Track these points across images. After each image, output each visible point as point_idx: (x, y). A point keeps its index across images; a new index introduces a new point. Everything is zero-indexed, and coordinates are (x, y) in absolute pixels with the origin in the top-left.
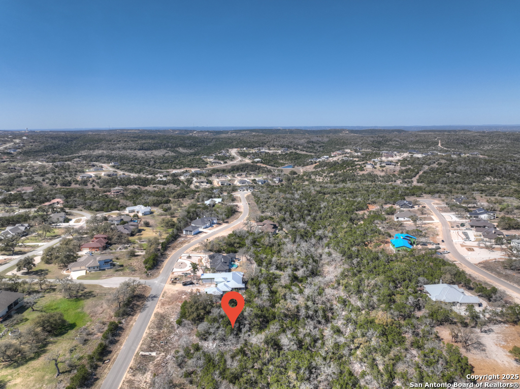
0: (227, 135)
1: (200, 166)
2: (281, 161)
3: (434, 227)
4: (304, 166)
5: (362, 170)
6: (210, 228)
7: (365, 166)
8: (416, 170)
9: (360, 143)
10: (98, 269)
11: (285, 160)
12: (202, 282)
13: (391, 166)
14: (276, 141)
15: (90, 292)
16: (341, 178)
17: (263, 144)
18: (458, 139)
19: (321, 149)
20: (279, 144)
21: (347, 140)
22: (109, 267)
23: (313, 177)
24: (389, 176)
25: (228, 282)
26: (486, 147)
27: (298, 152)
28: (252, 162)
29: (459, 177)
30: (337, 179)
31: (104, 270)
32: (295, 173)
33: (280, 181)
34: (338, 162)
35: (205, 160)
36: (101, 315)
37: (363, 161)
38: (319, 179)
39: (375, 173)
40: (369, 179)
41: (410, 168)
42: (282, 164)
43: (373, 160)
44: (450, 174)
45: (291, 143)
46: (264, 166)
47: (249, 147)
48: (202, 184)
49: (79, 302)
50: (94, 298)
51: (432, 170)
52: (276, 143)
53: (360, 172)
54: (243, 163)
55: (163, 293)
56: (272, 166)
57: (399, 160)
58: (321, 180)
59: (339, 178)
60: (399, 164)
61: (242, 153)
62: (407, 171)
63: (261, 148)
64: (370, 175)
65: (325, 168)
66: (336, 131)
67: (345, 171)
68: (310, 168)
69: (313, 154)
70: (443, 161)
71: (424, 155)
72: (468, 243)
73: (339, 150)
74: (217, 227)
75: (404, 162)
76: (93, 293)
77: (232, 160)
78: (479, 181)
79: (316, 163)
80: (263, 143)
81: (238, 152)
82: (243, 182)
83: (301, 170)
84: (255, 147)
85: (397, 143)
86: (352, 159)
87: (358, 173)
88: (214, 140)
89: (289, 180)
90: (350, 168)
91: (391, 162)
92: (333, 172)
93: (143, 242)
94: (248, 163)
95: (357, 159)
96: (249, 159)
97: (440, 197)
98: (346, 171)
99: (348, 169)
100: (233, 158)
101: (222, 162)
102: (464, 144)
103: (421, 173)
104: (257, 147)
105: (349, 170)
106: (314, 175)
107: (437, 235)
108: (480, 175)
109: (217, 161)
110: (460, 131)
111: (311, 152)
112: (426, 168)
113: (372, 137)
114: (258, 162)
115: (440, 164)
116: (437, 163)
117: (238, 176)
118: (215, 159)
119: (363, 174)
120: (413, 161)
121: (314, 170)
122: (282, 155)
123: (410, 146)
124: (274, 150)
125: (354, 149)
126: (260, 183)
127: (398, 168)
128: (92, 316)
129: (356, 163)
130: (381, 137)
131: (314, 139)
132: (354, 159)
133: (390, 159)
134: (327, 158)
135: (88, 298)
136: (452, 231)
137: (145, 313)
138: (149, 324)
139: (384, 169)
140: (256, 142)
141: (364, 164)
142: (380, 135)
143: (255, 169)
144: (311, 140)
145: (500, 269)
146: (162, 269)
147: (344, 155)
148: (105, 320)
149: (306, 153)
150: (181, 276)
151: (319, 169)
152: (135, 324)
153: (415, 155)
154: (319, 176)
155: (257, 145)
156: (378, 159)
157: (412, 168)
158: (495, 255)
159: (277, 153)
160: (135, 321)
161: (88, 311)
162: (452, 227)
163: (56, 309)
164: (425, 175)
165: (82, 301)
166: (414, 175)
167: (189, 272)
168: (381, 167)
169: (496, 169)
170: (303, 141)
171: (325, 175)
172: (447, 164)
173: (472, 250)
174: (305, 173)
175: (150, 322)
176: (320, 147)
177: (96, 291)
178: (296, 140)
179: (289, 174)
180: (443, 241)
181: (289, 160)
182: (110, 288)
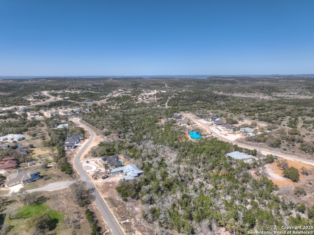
0: (29, 82)
1: (25, 104)
2: (82, 98)
3: (201, 127)
4: (99, 100)
5: (137, 101)
6: (80, 143)
7: (138, 99)
8: (165, 100)
9: (126, 85)
10: (31, 181)
11: (85, 97)
12: (113, 175)
13: (152, 98)
14: (73, 85)
15: (42, 197)
16: (127, 106)
17: (65, 88)
18: (174, 82)
19: (103, 90)
20: (76, 87)
21: (117, 84)
22: (38, 178)
23: (109, 107)
24: (152, 104)
25: (133, 171)
26: (187, 86)
27: (90, 92)
28: (64, 100)
29: (186, 102)
30: (124, 107)
31: (35, 181)
32: (96, 105)
33: (90, 110)
34: (120, 97)
35: (26, 99)
36: (68, 208)
37: (135, 96)
38: (114, 108)
39: (145, 102)
40: (142, 105)
41: (162, 98)
42: (84, 100)
43: (140, 95)
44: (181, 100)
45: (83, 86)
46: (74, 101)
47: (55, 90)
48: (36, 116)
49: (41, 205)
50: (50, 200)
51: (173, 99)
52: (73, 87)
53: (136, 102)
54: (56, 100)
55: (95, 186)
56: (78, 101)
57: (155, 94)
58: (115, 108)
59: (125, 107)
60: (155, 96)
61: (52, 93)
62: (161, 100)
63: (65, 90)
64: (142, 103)
65: (113, 101)
66: (104, 79)
67: (127, 102)
68: (104, 101)
69: (100, 93)
70: (176, 94)
71: (166, 91)
72: (222, 132)
73: (114, 90)
74: (84, 142)
75: (157, 95)
76: (44, 197)
77: (48, 99)
78: (195, 104)
79: (106, 98)
80: (65, 87)
81: (49, 93)
82: (66, 113)
83: (99, 103)
84: (60, 90)
85: (144, 85)
86: (127, 94)
87: (135, 103)
88: (22, 86)
89: (95, 109)
90: (130, 100)
91: (151, 95)
92: (121, 103)
93: (42, 158)
94: (61, 100)
95: (131, 95)
96: (61, 97)
97: (189, 112)
98: (128, 102)
99: (128, 100)
100: (48, 98)
101: (42, 101)
103: (168, 101)
104: (62, 89)
105: (129, 101)
106: (109, 105)
107: (206, 130)
108: (194, 100)
109: (36, 99)
110: (170, 78)
111: (97, 92)
112: (170, 98)
113: (129, 82)
114: (68, 99)
115: (175, 95)
116: (174, 95)
117: (59, 109)
118: (34, 99)
119: (138, 103)
120: (162, 95)
121: (107, 102)
122: (81, 94)
124: (74, 91)
125: (124, 89)
126: (78, 113)
127: (156, 99)
128: (63, 211)
129: (132, 97)
130: (135, 82)
131: (96, 84)
132: (129, 95)
133: (149, 94)
134: (112, 95)
135: (45, 201)
136: (210, 128)
137: (97, 199)
138: (107, 205)
139: (149, 99)
140: (59, 86)
141: (136, 97)
142: (133, 81)
143: (67, 104)
144: (94, 84)
145: (245, 142)
146: (78, 172)
147: (121, 93)
148: (75, 211)
149: (95, 92)
150: (95, 174)
151: (110, 102)
152: (97, 208)
153: (162, 91)
154: (112, 106)
155: (61, 88)
156: (143, 94)
157: (163, 98)
158: (238, 136)
159: (77, 93)
160: (96, 206)
161: (56, 209)
162: (209, 126)
163: (28, 214)
164: (170, 102)
165: (43, 204)
166: (165, 102)
167: (97, 170)
168: (147, 98)
169: (200, 97)
170: (89, 85)
171: (116, 105)
172: (179, 95)
173: (227, 135)
174: (102, 105)
175: (107, 204)
176: (101, 88)
177: (46, 195)
178: (85, 84)
179: (93, 106)
180: (211, 133)
181: (87, 97)
182: (55, 191)
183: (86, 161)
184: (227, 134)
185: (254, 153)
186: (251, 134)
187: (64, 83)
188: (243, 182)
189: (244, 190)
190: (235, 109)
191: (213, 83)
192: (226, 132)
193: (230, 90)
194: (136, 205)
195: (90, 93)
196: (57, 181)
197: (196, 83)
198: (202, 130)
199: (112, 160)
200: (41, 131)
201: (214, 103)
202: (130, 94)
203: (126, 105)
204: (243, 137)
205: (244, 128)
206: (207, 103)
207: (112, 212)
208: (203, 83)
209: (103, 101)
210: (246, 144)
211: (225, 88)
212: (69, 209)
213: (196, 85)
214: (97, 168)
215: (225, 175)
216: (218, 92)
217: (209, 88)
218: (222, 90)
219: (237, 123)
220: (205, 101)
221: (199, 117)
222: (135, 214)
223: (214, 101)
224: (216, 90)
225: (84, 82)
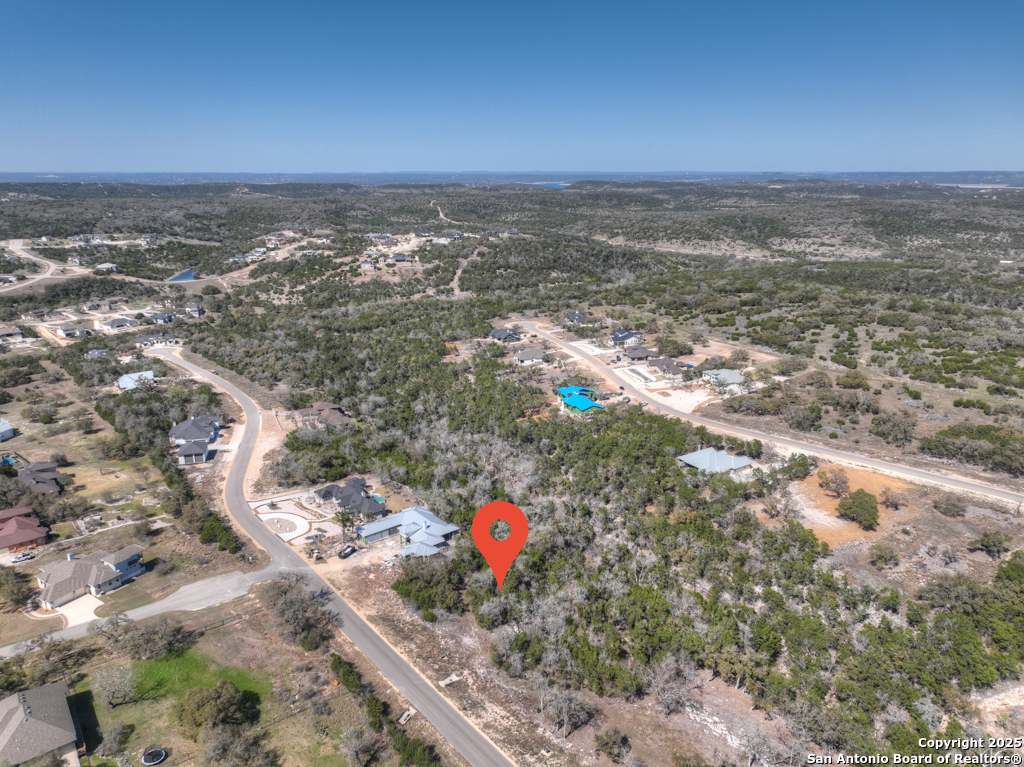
2: (159, 265)
3: (585, 367)
4: (222, 273)
5: (357, 276)
7: (359, 267)
8: (451, 269)
10: (119, 583)
11: (168, 261)
12: (366, 543)
13: (405, 264)
14: (116, 218)
15: (178, 631)
16: (326, 294)
17: (87, 227)
18: (465, 204)
19: (227, 233)
20: (130, 223)
21: (274, 210)
22: (139, 572)
23: (263, 297)
24: (409, 283)
25: (428, 527)
26: (510, 218)
27: (183, 240)
28: (95, 273)
29: (518, 275)
30: (317, 296)
31: (130, 581)
32: (215, 291)
33: (201, 312)
34: (296, 262)
36: (274, 658)
37: (346, 255)
38: (281, 300)
39: (384, 279)
40: (378, 291)
41: (440, 264)
42: (168, 273)
43: (365, 252)
44: (502, 270)
45: (154, 220)
46: (133, 279)
47: (53, 235)
48: (11, 340)
49: (186, 656)
50: (205, 637)
51: (474, 265)
52: (119, 223)
53: (354, 279)
54: (68, 275)
55: (328, 583)
56: (149, 278)
57: (413, 252)
58: (285, 302)
59: (321, 296)
60: (417, 258)
61: (45, 249)
62: (436, 270)
63: (90, 236)
64: (376, 282)
65: (275, 274)
66: (218, 188)
67: (324, 277)
68: (242, 277)
69: (217, 244)
70: (485, 249)
71: (450, 240)
72: (651, 385)
73: (268, 232)
74: (231, 434)
75: (422, 253)
76: (184, 629)
77: (35, 271)
78: (545, 280)
79: (248, 265)
80: (87, 224)
81: (33, 249)
82: (119, 324)
83: (225, 282)
84: (71, 235)
85: (365, 213)
86: (320, 252)
87: (351, 282)
89: (218, 308)
90: (333, 272)
91: (401, 254)
92: (302, 283)
93: (116, 501)
95: (331, 253)
96: (81, 264)
97: (536, 316)
98: (328, 279)
99: (328, 274)
100: (34, 267)
101: (12, 278)
102: (476, 213)
103: (459, 272)
104: (77, 234)
105: (331, 276)
106: (263, 291)
107: (603, 380)
108: (543, 269)
110: (448, 186)
111: (209, 240)
112: (464, 263)
113: (315, 202)
114: (109, 271)
115: (481, 254)
116: (476, 253)
117: (90, 309)
119: (363, 283)
120: (438, 252)
121: (252, 281)
122: (153, 249)
123: (392, 219)
124: (125, 239)
125: (301, 231)
126: (160, 322)
127: (419, 266)
128: (260, 667)
129: (338, 261)
130: (333, 202)
131: (197, 209)
132: (326, 253)
133: (395, 249)
134: (265, 253)
135: (194, 643)
137: (346, 623)
138: (384, 639)
139: (395, 268)
140: (65, 221)
141: (353, 262)
142: (328, 197)
143: (111, 288)
144: (192, 211)
145: (723, 415)
146: (254, 541)
147: (296, 245)
148: (297, 663)
149: (203, 243)
150: (312, 544)
151: (264, 278)
152: (357, 648)
153: (436, 240)
154: (275, 293)
155: (75, 229)
156: (372, 250)
157: (442, 265)
158: (700, 397)
159: (137, 246)
160: (352, 644)
161: (237, 663)
162: (608, 364)
163: (160, 684)
164: (467, 275)
165: (190, 651)
166: (449, 277)
167: (314, 533)
168: (389, 265)
169: (560, 258)
170: (175, 214)
171: (287, 289)
172: (492, 254)
173: (668, 395)
174: (239, 290)
175: (381, 636)
176: (219, 227)
177: (189, 625)
178: (157, 212)
179: (205, 294)
180: (622, 388)
181: (175, 260)
182: (210, 610)
183: (269, 501)
184: (669, 391)
185: (755, 452)
186: (738, 390)
187: (81, 210)
188: (737, 538)
189: (742, 560)
190: (675, 302)
191: (591, 206)
192: (662, 384)
193: (647, 233)
194: (463, 630)
195: (184, 246)
196: (204, 578)
197: (537, 207)
198: (592, 380)
199: (351, 495)
200: (65, 402)
201: (604, 277)
202: (330, 249)
203: (321, 291)
204: (715, 399)
205: (715, 371)
206: (582, 278)
207: (405, 657)
208: (560, 205)
209: (239, 277)
210: (727, 420)
211: (632, 226)
212: (277, 660)
213: (539, 215)
214: (310, 523)
215: (688, 521)
216: (610, 238)
217: (580, 222)
218: (620, 231)
219: (690, 352)
220: (576, 271)
221: (572, 334)
222: (469, 657)
223: (603, 272)
224: (604, 229)
225: (153, 205)
